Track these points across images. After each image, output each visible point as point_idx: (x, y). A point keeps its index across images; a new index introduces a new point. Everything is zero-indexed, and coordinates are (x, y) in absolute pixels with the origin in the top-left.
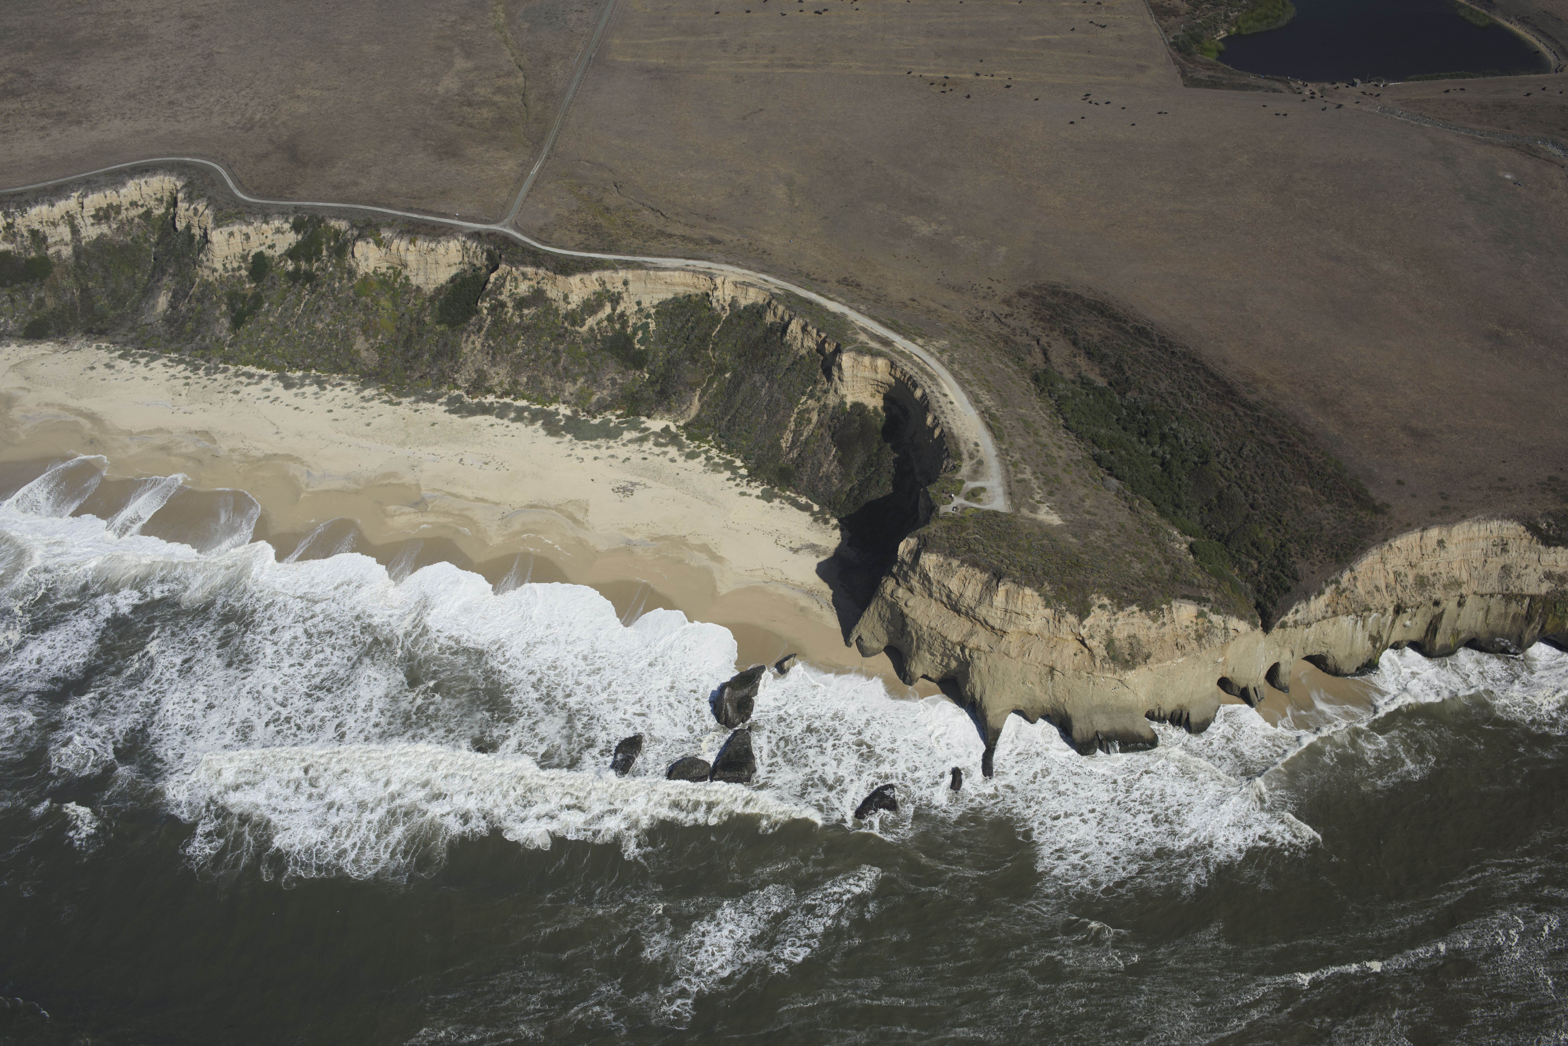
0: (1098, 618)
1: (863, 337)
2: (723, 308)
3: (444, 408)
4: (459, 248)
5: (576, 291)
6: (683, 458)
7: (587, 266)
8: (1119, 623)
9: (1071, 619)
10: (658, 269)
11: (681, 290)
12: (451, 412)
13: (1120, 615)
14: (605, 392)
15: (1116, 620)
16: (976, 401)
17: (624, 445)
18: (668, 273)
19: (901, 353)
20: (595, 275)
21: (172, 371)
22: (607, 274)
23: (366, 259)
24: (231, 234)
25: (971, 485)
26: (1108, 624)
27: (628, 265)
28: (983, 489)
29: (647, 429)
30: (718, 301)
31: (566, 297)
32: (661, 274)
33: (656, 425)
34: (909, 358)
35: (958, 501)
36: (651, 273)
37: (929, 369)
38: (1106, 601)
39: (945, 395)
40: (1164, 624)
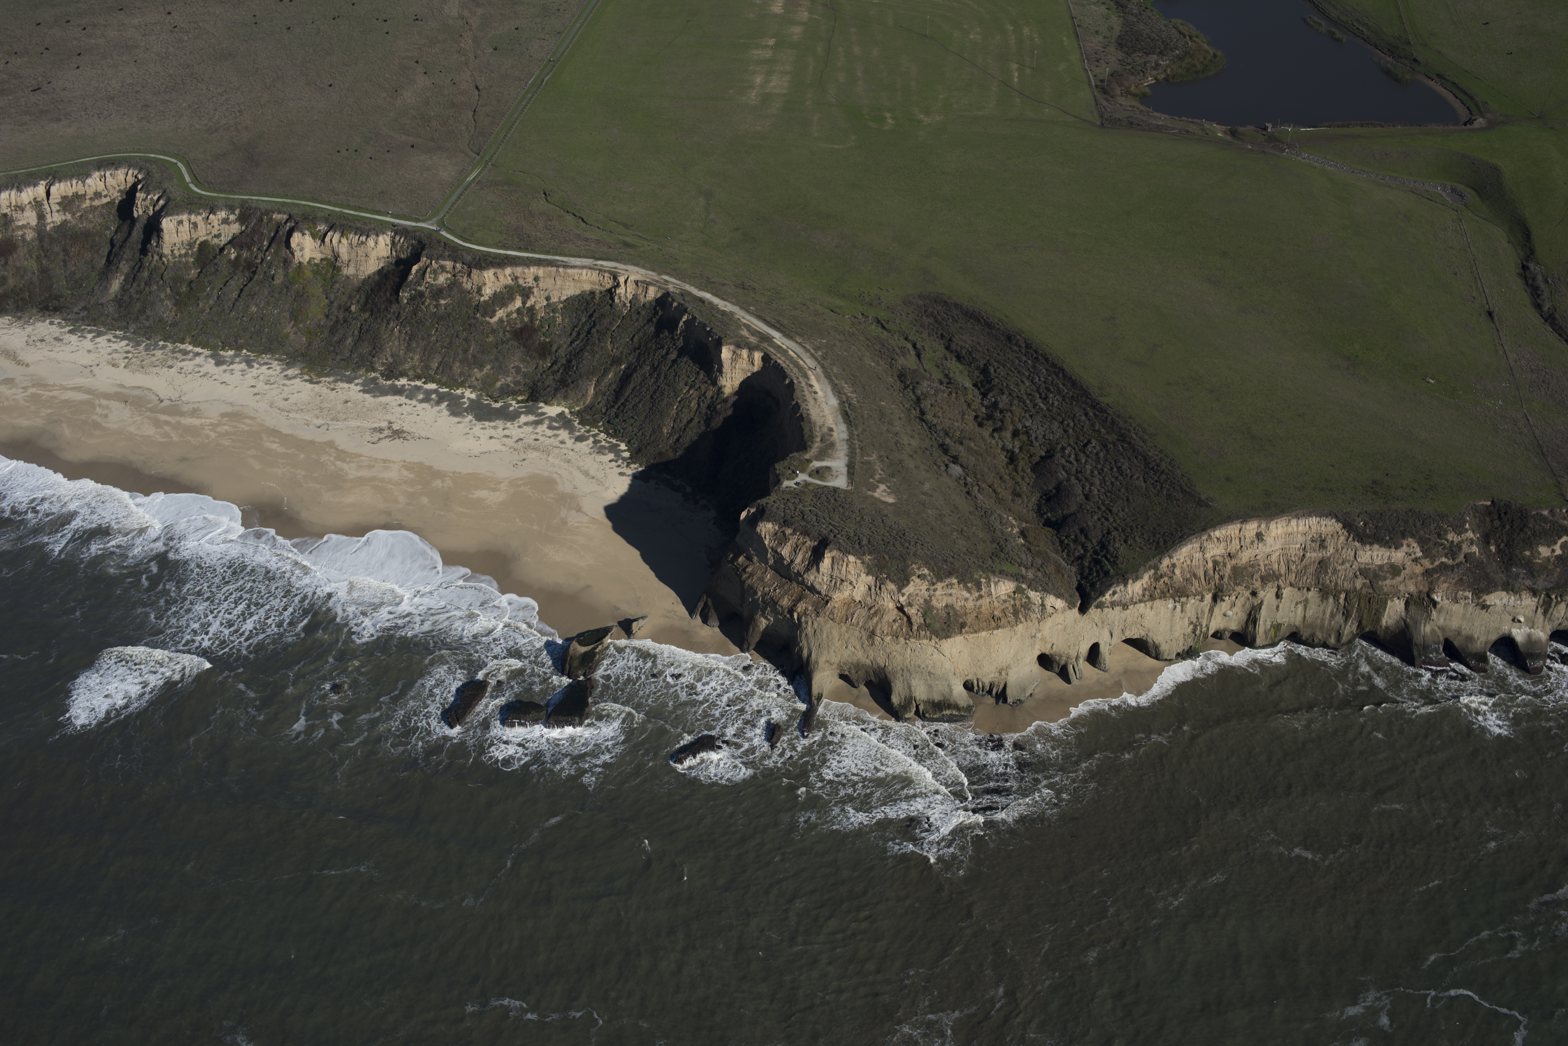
0: (916, 588)
1: (745, 333)
2: (625, 304)
3: (359, 388)
4: (388, 242)
5: (489, 284)
6: (573, 440)
7: (501, 262)
8: (938, 593)
9: (891, 586)
10: (566, 266)
11: (587, 287)
12: (364, 391)
13: (939, 585)
14: (509, 379)
15: (935, 590)
16: (837, 391)
17: (519, 427)
18: (576, 271)
19: (778, 348)
20: (508, 271)
21: (115, 346)
22: (519, 270)
23: (302, 250)
24: (180, 222)
25: (817, 464)
26: (926, 594)
27: (539, 263)
28: (828, 468)
29: (544, 414)
30: (620, 298)
31: (479, 290)
32: (570, 271)
33: (552, 410)
34: (784, 353)
35: (802, 477)
36: (561, 270)
37: (801, 363)
38: (926, 571)
39: (811, 386)
40: (981, 597)
